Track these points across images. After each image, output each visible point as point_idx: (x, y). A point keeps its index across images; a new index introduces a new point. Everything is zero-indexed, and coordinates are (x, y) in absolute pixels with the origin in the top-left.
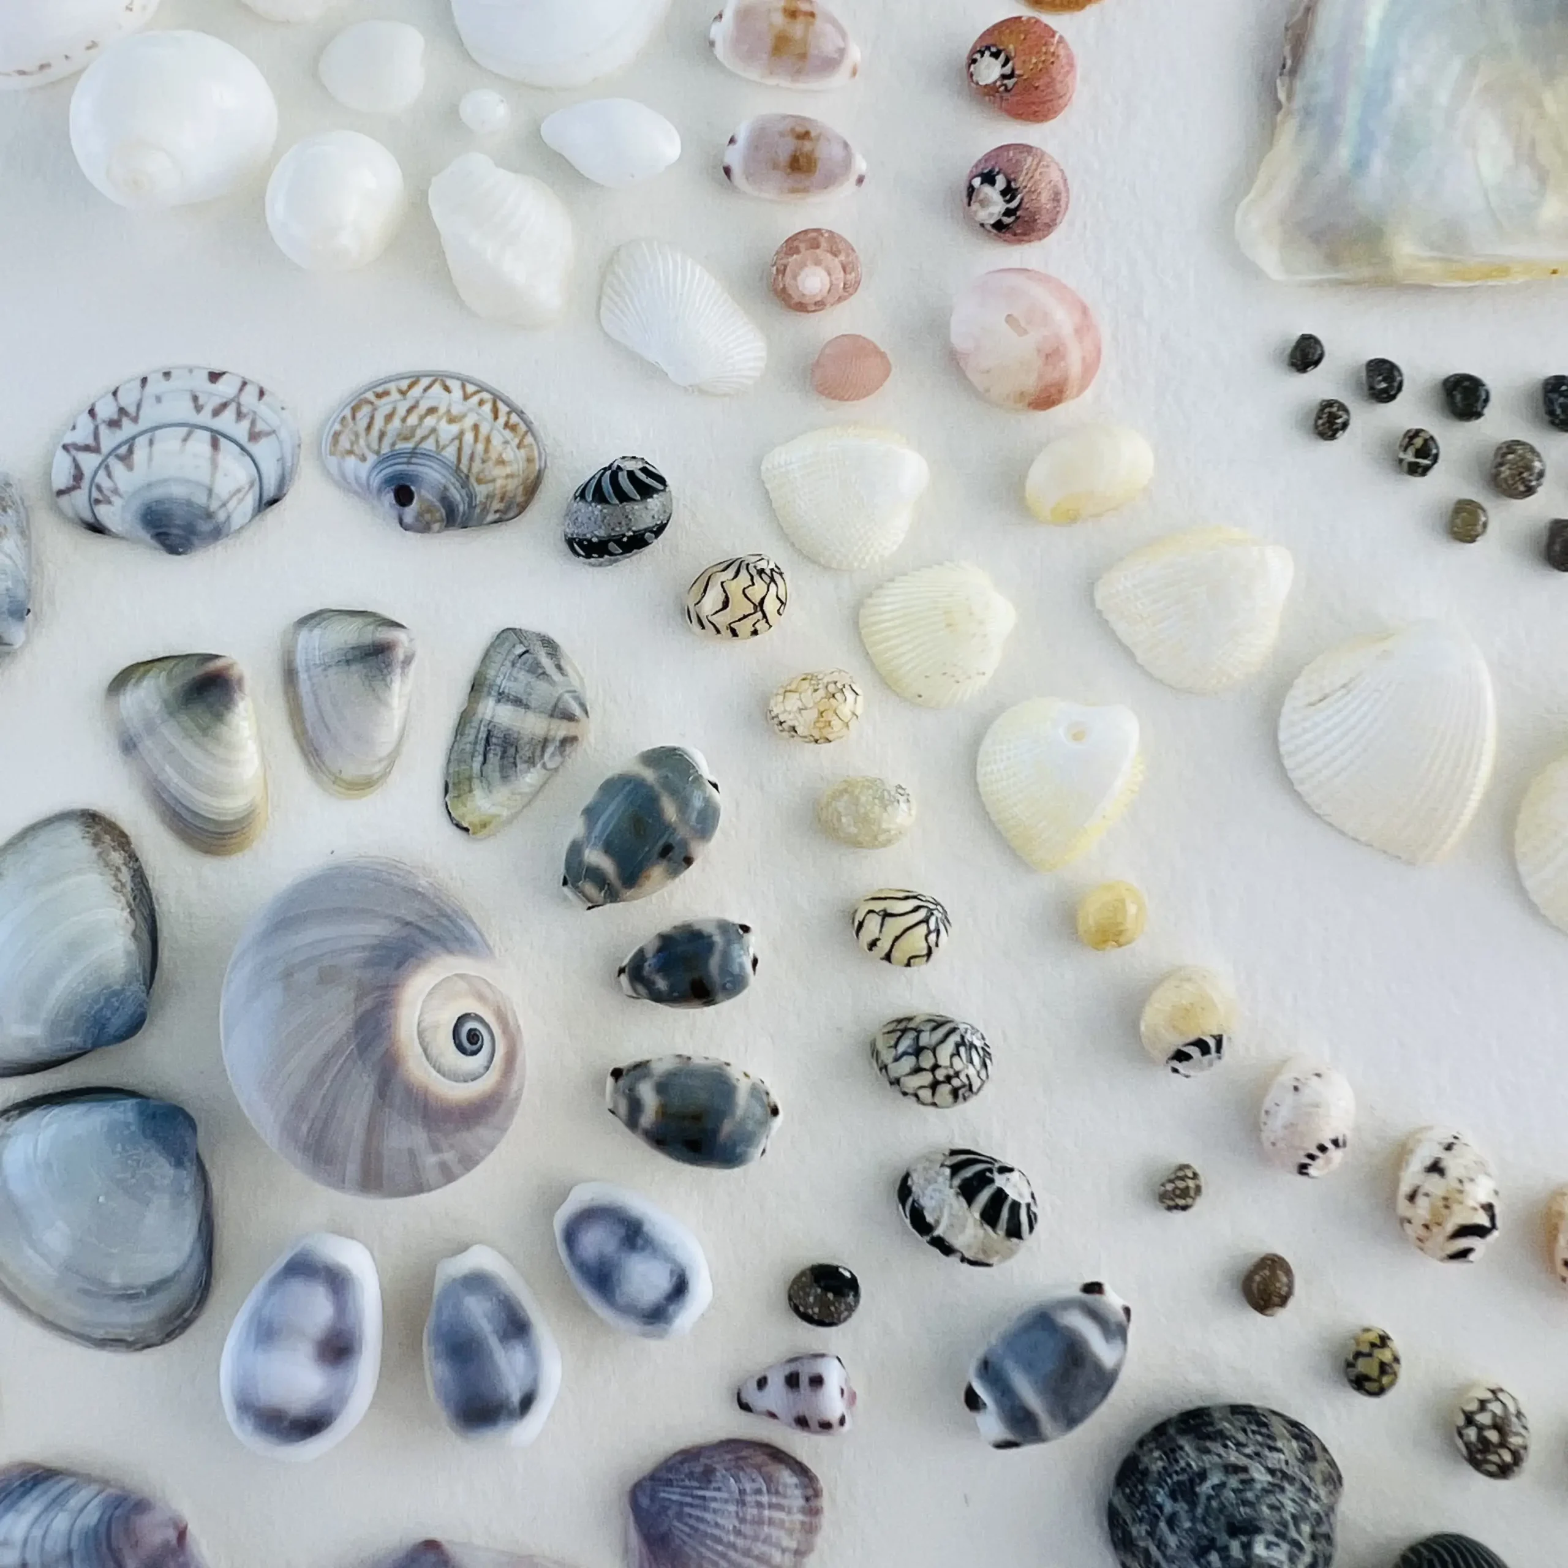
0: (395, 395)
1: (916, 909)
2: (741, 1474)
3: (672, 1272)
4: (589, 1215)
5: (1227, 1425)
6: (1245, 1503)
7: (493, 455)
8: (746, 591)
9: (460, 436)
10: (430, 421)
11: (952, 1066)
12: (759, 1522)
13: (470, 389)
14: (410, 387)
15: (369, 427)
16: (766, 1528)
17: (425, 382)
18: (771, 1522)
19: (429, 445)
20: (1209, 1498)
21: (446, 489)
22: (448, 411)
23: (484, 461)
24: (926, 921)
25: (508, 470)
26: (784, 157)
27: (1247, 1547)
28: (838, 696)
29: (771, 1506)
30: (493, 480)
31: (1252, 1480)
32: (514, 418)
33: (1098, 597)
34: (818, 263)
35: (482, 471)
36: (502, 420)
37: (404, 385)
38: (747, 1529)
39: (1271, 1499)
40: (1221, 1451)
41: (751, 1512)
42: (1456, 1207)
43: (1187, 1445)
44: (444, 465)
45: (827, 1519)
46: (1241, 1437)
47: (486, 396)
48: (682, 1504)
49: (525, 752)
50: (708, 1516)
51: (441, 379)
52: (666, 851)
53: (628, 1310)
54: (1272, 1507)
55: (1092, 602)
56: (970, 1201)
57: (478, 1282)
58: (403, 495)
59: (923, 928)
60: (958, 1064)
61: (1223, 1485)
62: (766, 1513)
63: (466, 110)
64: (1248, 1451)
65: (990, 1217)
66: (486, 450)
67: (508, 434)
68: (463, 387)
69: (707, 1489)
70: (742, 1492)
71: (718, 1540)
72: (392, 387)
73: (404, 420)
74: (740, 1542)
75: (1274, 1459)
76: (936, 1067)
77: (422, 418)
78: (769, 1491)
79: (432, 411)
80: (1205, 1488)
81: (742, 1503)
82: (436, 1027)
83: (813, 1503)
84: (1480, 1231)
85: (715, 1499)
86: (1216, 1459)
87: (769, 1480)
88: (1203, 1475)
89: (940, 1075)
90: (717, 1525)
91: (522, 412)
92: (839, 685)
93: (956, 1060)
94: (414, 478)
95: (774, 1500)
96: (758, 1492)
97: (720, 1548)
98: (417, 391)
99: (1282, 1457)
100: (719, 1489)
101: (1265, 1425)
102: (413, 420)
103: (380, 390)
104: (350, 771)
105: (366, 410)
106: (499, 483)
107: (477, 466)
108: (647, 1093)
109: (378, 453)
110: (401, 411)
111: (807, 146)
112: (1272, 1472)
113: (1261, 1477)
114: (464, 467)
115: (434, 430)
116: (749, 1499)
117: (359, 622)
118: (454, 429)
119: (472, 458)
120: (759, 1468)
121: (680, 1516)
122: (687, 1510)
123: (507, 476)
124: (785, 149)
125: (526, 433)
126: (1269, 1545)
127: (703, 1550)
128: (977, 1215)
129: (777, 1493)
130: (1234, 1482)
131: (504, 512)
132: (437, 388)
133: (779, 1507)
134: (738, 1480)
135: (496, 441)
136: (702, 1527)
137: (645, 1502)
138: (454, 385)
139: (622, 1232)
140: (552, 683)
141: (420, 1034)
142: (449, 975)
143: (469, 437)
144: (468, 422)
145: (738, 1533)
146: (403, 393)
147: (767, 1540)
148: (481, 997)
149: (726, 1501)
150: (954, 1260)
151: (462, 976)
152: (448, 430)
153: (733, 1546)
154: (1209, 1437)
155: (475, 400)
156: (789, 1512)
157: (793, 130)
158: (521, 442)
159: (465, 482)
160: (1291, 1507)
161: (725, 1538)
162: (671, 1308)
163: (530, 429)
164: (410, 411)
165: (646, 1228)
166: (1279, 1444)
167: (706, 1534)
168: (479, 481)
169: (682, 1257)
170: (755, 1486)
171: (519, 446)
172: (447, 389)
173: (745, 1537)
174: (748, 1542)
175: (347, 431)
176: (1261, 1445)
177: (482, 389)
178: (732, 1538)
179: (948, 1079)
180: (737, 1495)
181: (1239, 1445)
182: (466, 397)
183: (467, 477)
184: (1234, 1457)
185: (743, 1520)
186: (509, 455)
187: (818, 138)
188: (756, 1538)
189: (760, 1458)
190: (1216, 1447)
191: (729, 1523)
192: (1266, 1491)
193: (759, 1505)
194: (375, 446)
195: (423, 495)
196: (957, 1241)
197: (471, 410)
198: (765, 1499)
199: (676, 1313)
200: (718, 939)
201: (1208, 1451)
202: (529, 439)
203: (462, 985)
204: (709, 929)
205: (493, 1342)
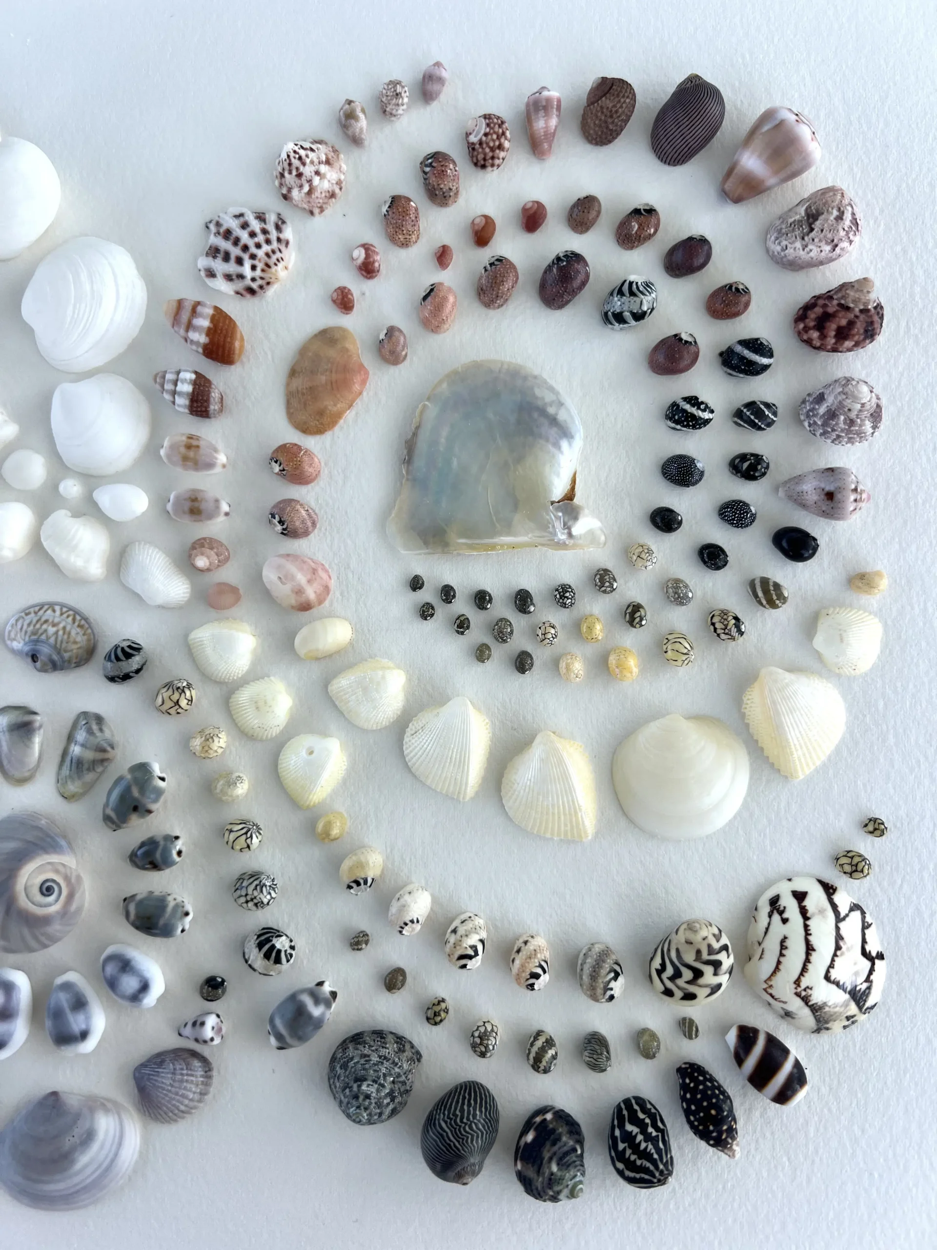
0: (33, 615)
1: (242, 829)
2: (176, 1062)
3: (141, 981)
4: (111, 958)
5: (368, 1038)
6: (364, 1069)
7: (72, 639)
8: (171, 697)
9: (57, 633)
10: (45, 626)
11: (253, 894)
12: (182, 1081)
13: (65, 610)
14: (39, 610)
15: (21, 629)
16: (185, 1084)
17: (46, 607)
18: (187, 1081)
19: (43, 637)
20: (352, 1067)
21: (51, 655)
22: (53, 622)
23: (67, 643)
24: (246, 833)
25: (79, 645)
26: (186, 509)
27: (359, 1086)
28: (210, 740)
29: (187, 1075)
30: (72, 650)
31: (371, 1060)
32: (83, 622)
33: (330, 688)
34: (202, 554)
35: (66, 647)
36: (76, 624)
37: (37, 609)
38: (176, 1084)
39: (376, 1068)
40: (362, 1049)
41: (179, 1077)
42: (458, 948)
43: (351, 1046)
44: (50, 645)
45: (215, 1080)
46: (372, 1043)
47: (71, 613)
48: (149, 1075)
49: (86, 766)
50: (159, 1079)
51: (51, 606)
52: (135, 809)
53: (123, 997)
54: (375, 1071)
55: (327, 692)
56: (260, 950)
57: (67, 987)
58: (34, 658)
59: (244, 837)
60: (256, 893)
61: (358, 1062)
62: (185, 1077)
63: (61, 488)
64: (373, 1048)
65: (267, 956)
66: (69, 637)
67: (79, 630)
68: (61, 609)
69: (160, 1068)
70: (175, 1069)
71: (164, 1089)
72: (32, 610)
73: (35, 626)
74: (173, 1090)
75: (383, 1052)
76: (247, 895)
77: (42, 625)
78: (187, 1069)
79: (46, 621)
80: (351, 1064)
81: (174, 1074)
82: (32, 886)
83: (209, 1073)
84: (470, 957)
85: (163, 1072)
86: (360, 1052)
87: (187, 1064)
88: (352, 1059)
89: (249, 898)
90: (163, 1083)
91: (87, 619)
92: (212, 735)
93: (255, 892)
94: (38, 651)
95: (189, 1072)
96: (182, 1069)
97: (165, 1092)
98: (41, 612)
99: (388, 1051)
100: (164, 1068)
101: (384, 1038)
102: (38, 626)
103: (27, 611)
104: (17, 775)
105: (20, 622)
106: (75, 651)
107: (64, 645)
108: (132, 908)
109: (24, 640)
110: (34, 621)
111: (196, 504)
112: (380, 1057)
113: (375, 1058)
114: (58, 646)
115: (46, 631)
116: (178, 1072)
117: (17, 713)
118: (54, 629)
119: (62, 642)
120: (184, 1060)
121: (149, 1080)
122: (151, 1077)
123: (78, 648)
124: (187, 505)
125: (87, 629)
126: (368, 1086)
127: (159, 1094)
128: (262, 956)
129: (191, 1070)
130: (362, 1061)
131: (79, 662)
132: (49, 612)
133: (192, 1075)
134: (174, 1065)
135: (73, 633)
136: (157, 1084)
137: (137, 1075)
138: (57, 608)
139: (120, 964)
140: (96, 737)
141: (25, 889)
142: (44, 862)
143: (61, 633)
144: (61, 625)
145: (172, 1086)
146: (36, 613)
147: (185, 1088)
148: (57, 871)
149: (168, 1073)
150: (257, 973)
151: (49, 863)
152: (52, 630)
153: (170, 1091)
154: (359, 1043)
155: (65, 615)
156: (196, 1077)
157: (190, 498)
158: (85, 632)
159: (59, 653)
160: (384, 1070)
161: (166, 1088)
162: (141, 996)
163: (90, 627)
164: (37, 621)
165: (133, 963)
166: (388, 1046)
167: (159, 1087)
168: (66, 651)
169: (148, 975)
170: (181, 1067)
171: (84, 635)
172: (54, 611)
173: (176, 1087)
174: (177, 1090)
175: (13, 630)
176: (379, 1046)
177: (70, 609)
178: (170, 1088)
179: (252, 900)
180: (172, 1071)
181: (370, 1046)
182: (62, 614)
183: (60, 650)
184: (366, 1051)
185: (174, 1081)
186: (79, 639)
187: (201, 501)
188: (180, 1088)
189: (186, 1055)
190: (361, 1047)
191: (168, 1082)
192: (375, 1065)
193: (182, 1074)
194: (23, 637)
195: (42, 658)
196: (256, 966)
197: (63, 620)
198: (185, 1072)
199: (143, 998)
200: (162, 843)
201: (357, 1049)
202: (89, 631)
203: (50, 867)
204: (159, 839)
205: (68, 1011)
